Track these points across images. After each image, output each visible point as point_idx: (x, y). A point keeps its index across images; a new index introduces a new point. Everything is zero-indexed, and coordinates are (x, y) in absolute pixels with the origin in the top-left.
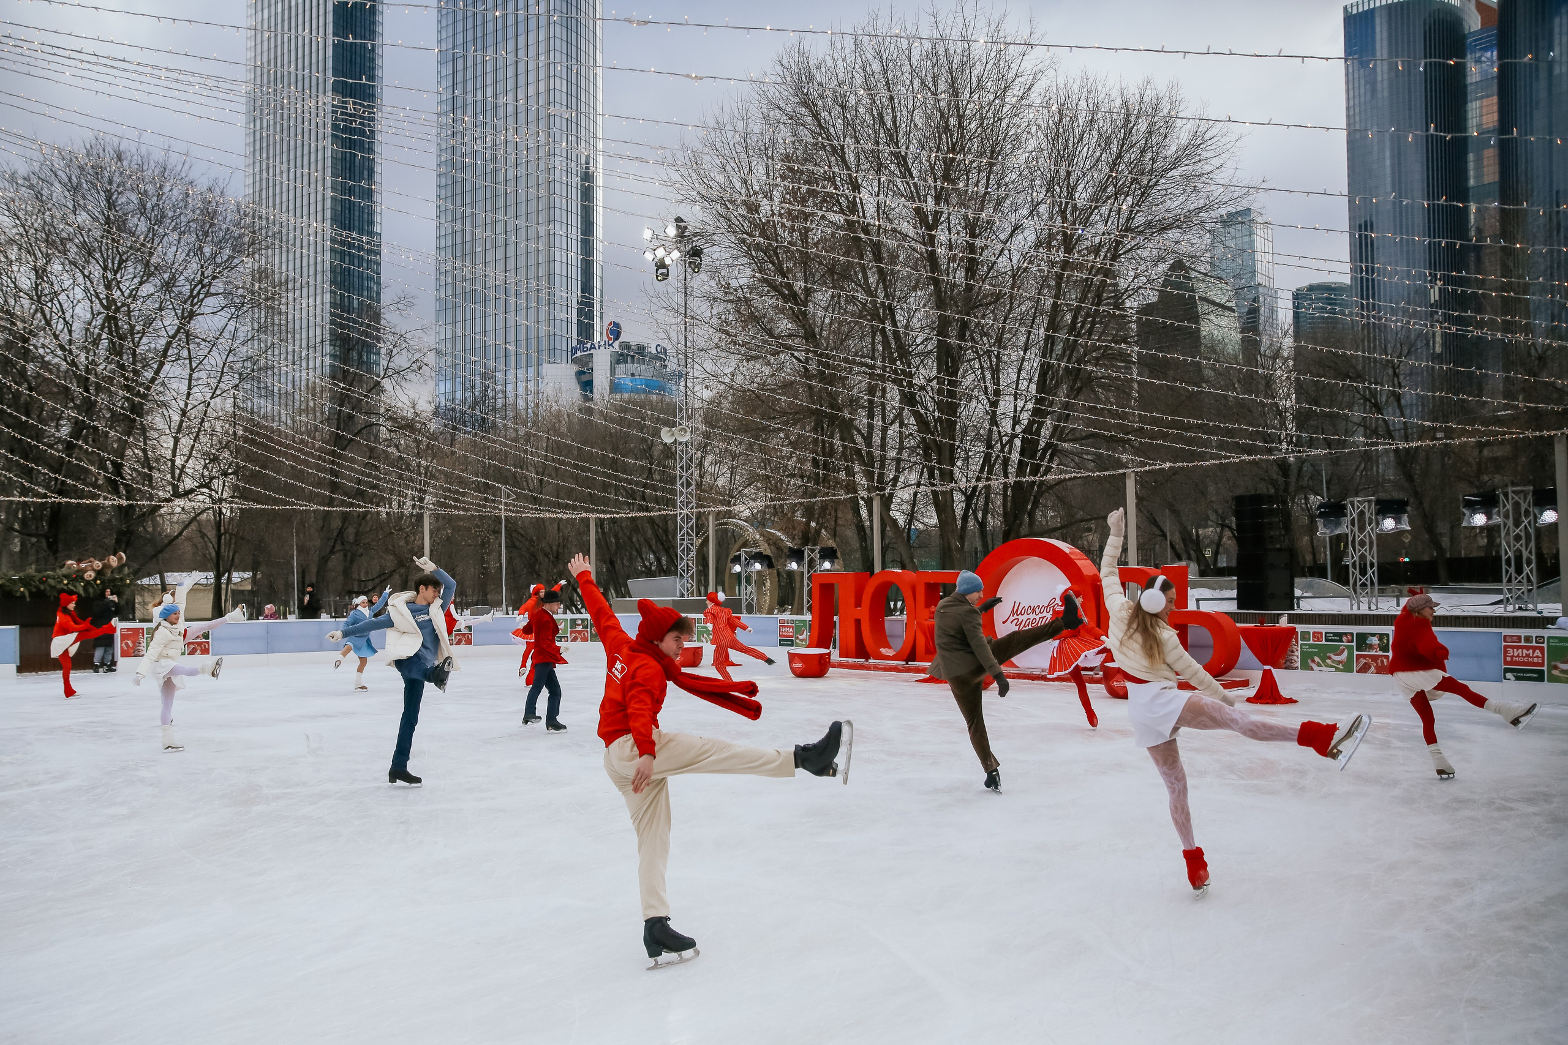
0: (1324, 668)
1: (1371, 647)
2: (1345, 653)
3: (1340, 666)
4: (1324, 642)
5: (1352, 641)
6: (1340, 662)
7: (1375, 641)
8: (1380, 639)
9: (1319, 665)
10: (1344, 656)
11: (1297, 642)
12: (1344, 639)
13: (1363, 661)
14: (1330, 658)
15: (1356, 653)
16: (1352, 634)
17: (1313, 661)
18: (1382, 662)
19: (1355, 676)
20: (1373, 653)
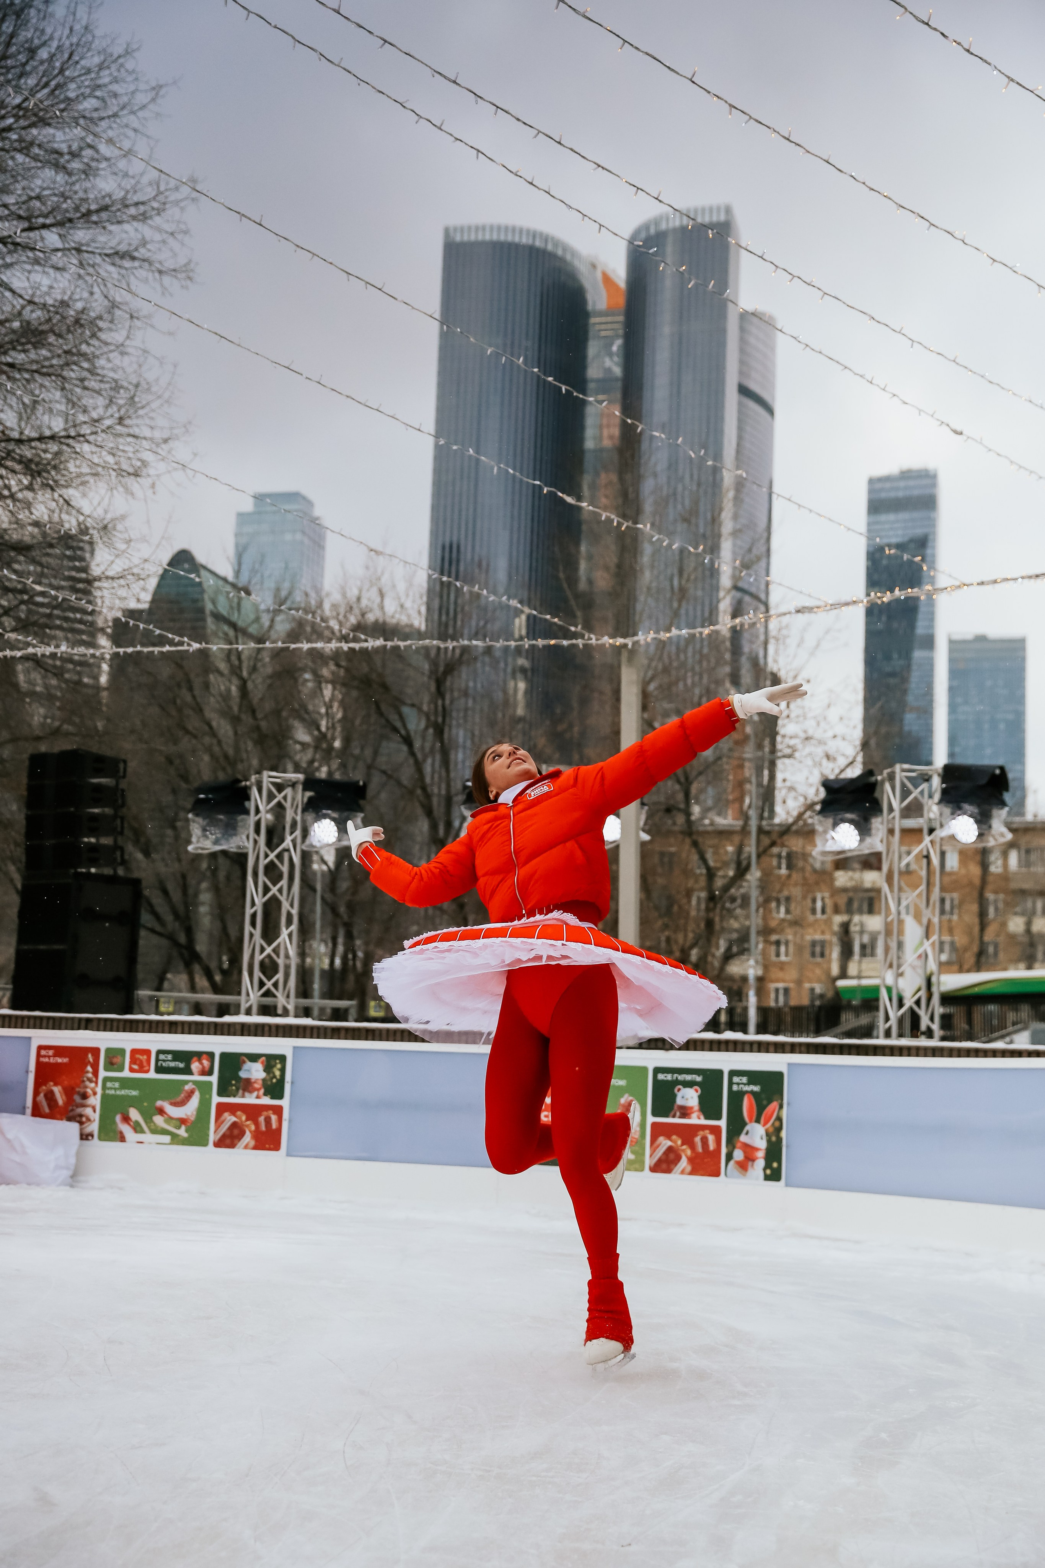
0: (148, 1137)
1: (247, 1086)
2: (195, 1101)
3: (182, 1132)
4: (152, 1075)
5: (210, 1073)
6: (183, 1121)
7: (255, 1072)
8: (268, 1069)
9: (137, 1129)
10: (190, 1109)
11: (96, 1073)
12: (195, 1066)
13: (229, 1119)
14: (161, 1111)
15: (216, 1099)
16: (211, 1055)
17: (126, 1119)
18: (268, 1120)
19: (210, 1155)
20: (250, 1099)
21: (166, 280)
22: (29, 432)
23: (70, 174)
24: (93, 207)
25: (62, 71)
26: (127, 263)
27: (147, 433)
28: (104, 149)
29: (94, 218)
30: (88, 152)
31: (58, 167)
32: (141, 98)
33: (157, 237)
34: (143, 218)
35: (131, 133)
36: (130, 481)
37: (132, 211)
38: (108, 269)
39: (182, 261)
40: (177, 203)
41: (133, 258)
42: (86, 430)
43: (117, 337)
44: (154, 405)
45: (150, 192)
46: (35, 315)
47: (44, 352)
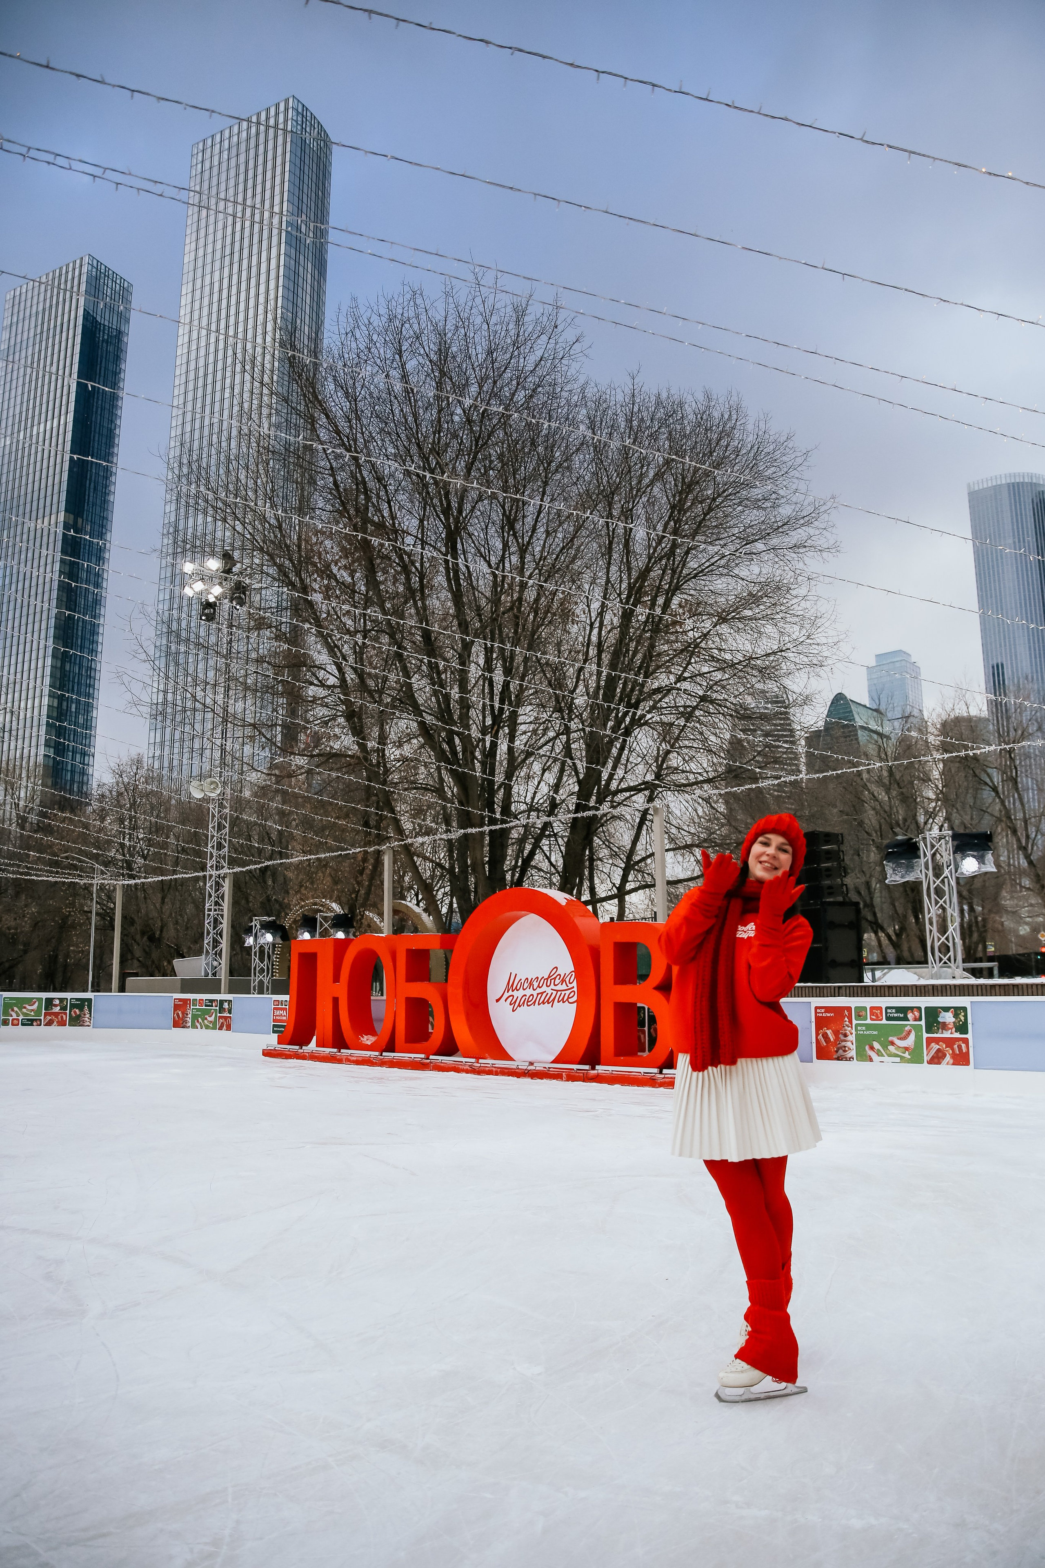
1: (943, 1026)
2: (912, 1036)
3: (906, 1054)
4: (883, 1021)
6: (905, 1051)
7: (949, 1017)
10: (910, 1041)
12: (909, 1015)
14: (892, 1043)
17: (872, 1050)
19: (925, 1070)
20: (947, 1035)
21: (825, 554)
22: (760, 652)
23: (764, 509)
24: (780, 524)
25: (755, 458)
26: (801, 550)
27: (824, 641)
28: (782, 492)
29: (781, 530)
30: (774, 496)
31: (759, 507)
32: (799, 460)
33: (817, 532)
34: (808, 524)
35: (795, 480)
36: (818, 669)
37: (802, 521)
38: (791, 555)
39: (832, 542)
40: (826, 511)
41: (805, 547)
42: (789, 645)
43: (802, 591)
44: (826, 625)
45: (810, 509)
46: (755, 589)
47: (762, 607)
